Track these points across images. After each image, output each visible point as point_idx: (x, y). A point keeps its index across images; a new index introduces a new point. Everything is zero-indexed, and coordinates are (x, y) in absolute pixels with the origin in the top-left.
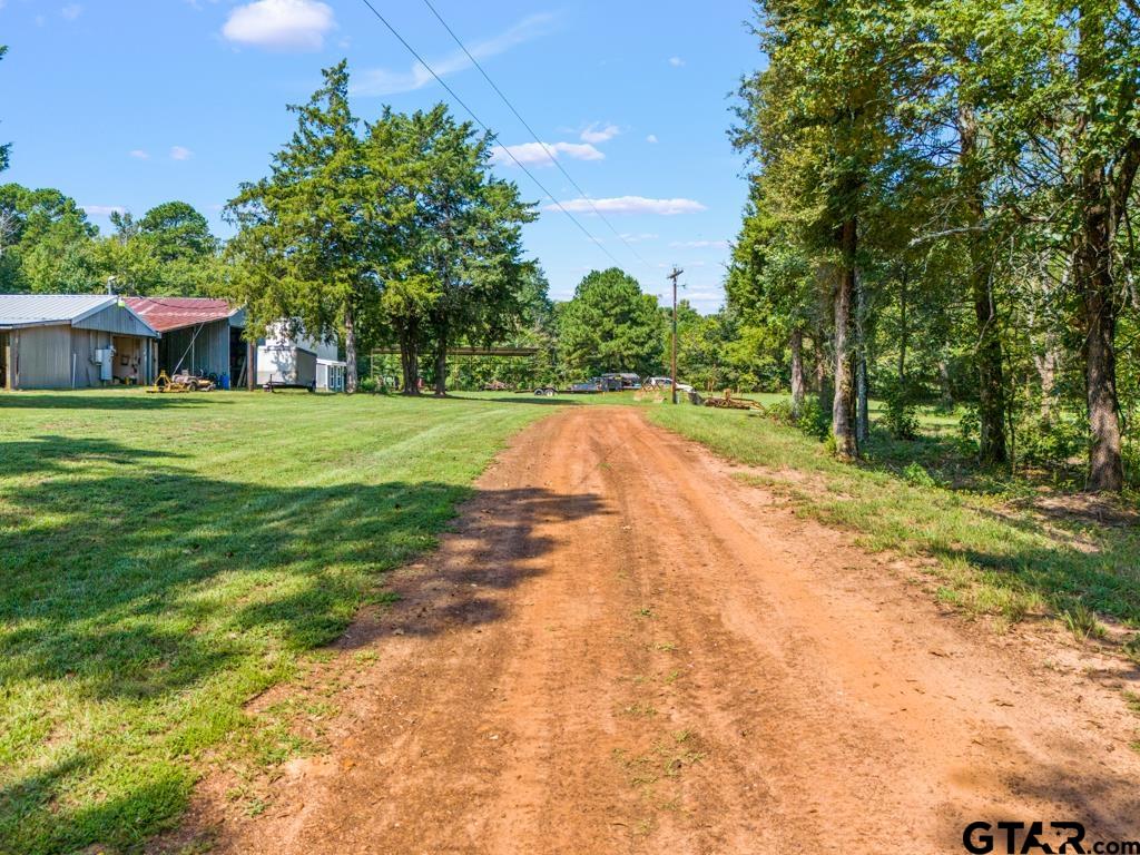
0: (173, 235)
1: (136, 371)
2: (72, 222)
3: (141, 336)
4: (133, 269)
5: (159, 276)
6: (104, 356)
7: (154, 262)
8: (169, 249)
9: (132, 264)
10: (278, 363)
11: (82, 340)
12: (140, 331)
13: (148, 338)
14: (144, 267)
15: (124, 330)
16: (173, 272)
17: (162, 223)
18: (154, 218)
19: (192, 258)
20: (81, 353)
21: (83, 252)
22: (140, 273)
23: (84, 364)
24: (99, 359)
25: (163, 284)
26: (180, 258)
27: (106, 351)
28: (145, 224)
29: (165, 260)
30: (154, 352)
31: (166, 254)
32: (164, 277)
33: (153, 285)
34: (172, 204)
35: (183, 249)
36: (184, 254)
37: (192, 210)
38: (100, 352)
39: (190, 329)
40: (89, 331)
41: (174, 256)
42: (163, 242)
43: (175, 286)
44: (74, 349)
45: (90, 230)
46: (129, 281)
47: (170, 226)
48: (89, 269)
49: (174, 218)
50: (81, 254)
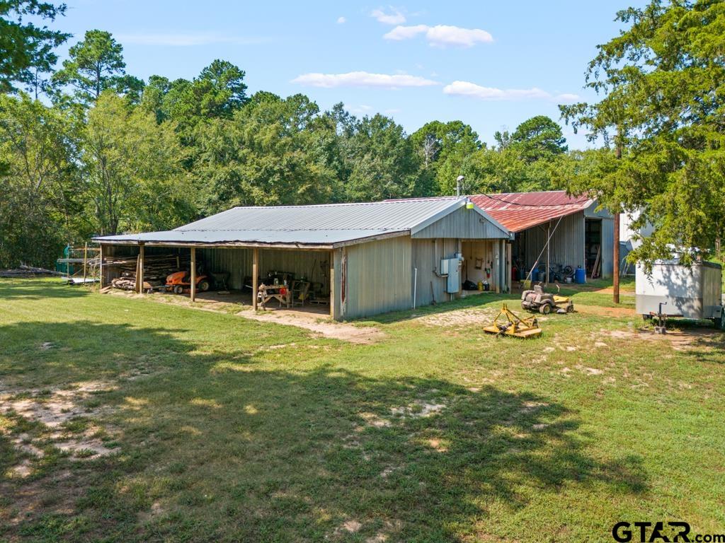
0: (535, 142)
1: (488, 276)
2: (468, 142)
3: (494, 239)
4: (506, 170)
5: (524, 175)
6: (451, 266)
7: (521, 164)
8: (532, 153)
9: (505, 167)
10: (669, 284)
11: (426, 251)
12: (491, 234)
13: (501, 240)
14: (514, 169)
15: (474, 235)
16: (535, 170)
17: (528, 134)
18: (522, 131)
19: (549, 159)
20: (424, 266)
21: (473, 161)
22: (511, 174)
23: (428, 278)
24: (445, 270)
25: (527, 180)
26: (541, 158)
27: (453, 260)
28: (516, 136)
29: (529, 161)
30: (507, 254)
31: (530, 157)
32: (528, 174)
33: (521, 181)
34: (536, 118)
35: (542, 152)
36: (543, 156)
37: (550, 121)
38: (445, 262)
39: (546, 225)
40: (433, 240)
41: (536, 158)
42: (529, 148)
43: (536, 181)
44: (415, 263)
45: (480, 146)
46: (504, 180)
47: (533, 135)
48: (477, 174)
49: (536, 129)
50: (472, 163)
